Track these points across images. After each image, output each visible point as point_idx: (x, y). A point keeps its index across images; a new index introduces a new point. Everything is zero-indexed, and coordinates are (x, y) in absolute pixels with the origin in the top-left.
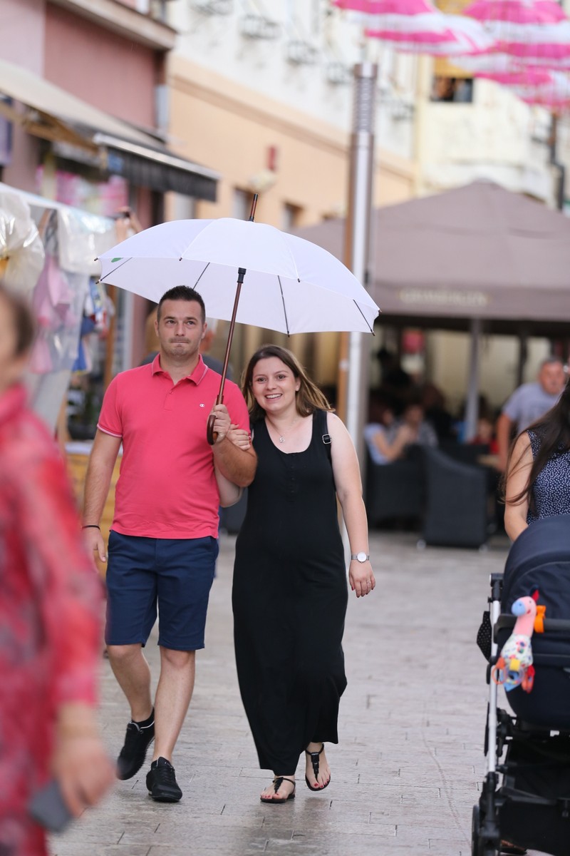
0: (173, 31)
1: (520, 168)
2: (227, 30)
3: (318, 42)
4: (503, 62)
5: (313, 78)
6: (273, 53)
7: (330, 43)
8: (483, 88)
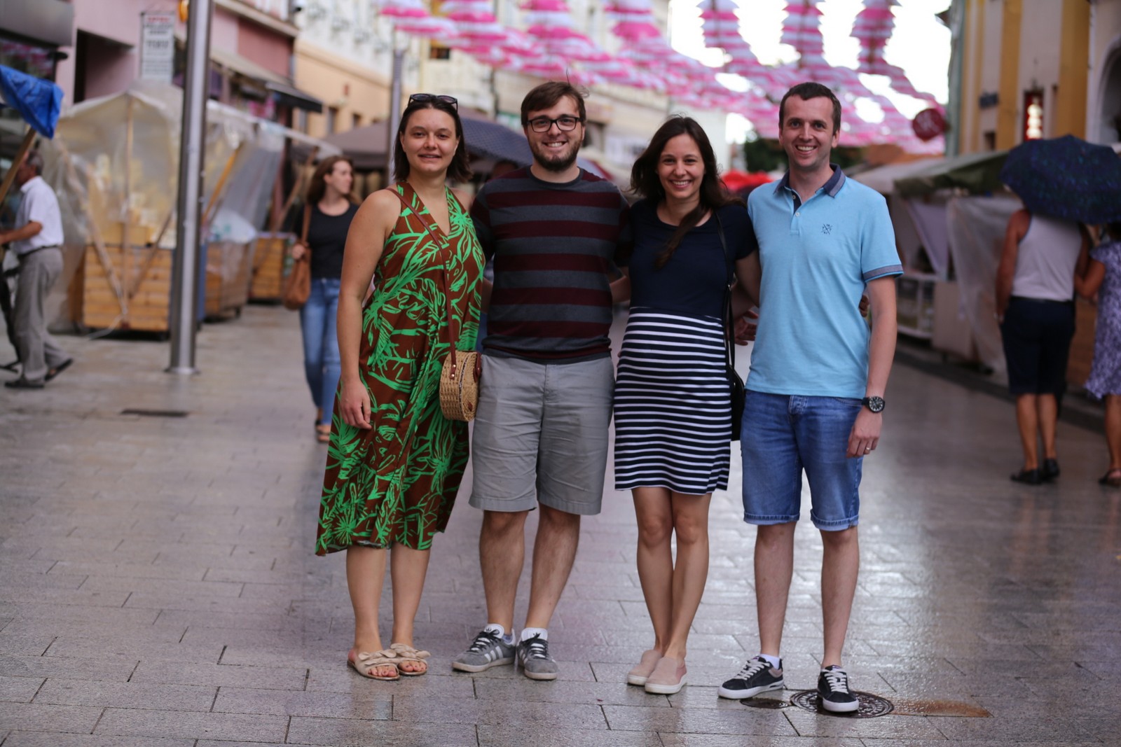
0: (297, 28)
1: (475, 95)
2: (324, 27)
3: (370, 30)
4: (466, 43)
5: (367, 49)
6: (347, 37)
7: (376, 31)
8: (456, 55)
